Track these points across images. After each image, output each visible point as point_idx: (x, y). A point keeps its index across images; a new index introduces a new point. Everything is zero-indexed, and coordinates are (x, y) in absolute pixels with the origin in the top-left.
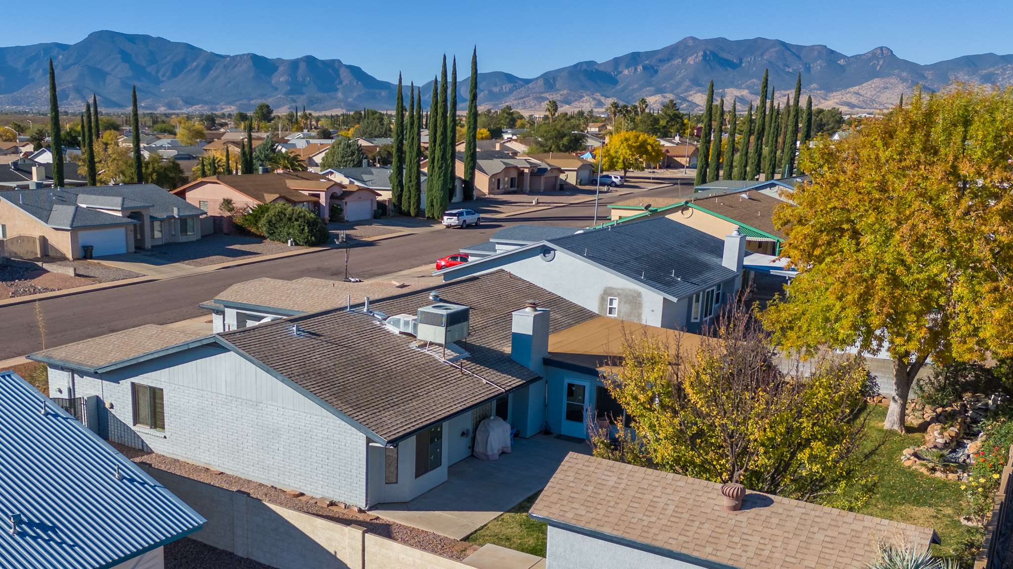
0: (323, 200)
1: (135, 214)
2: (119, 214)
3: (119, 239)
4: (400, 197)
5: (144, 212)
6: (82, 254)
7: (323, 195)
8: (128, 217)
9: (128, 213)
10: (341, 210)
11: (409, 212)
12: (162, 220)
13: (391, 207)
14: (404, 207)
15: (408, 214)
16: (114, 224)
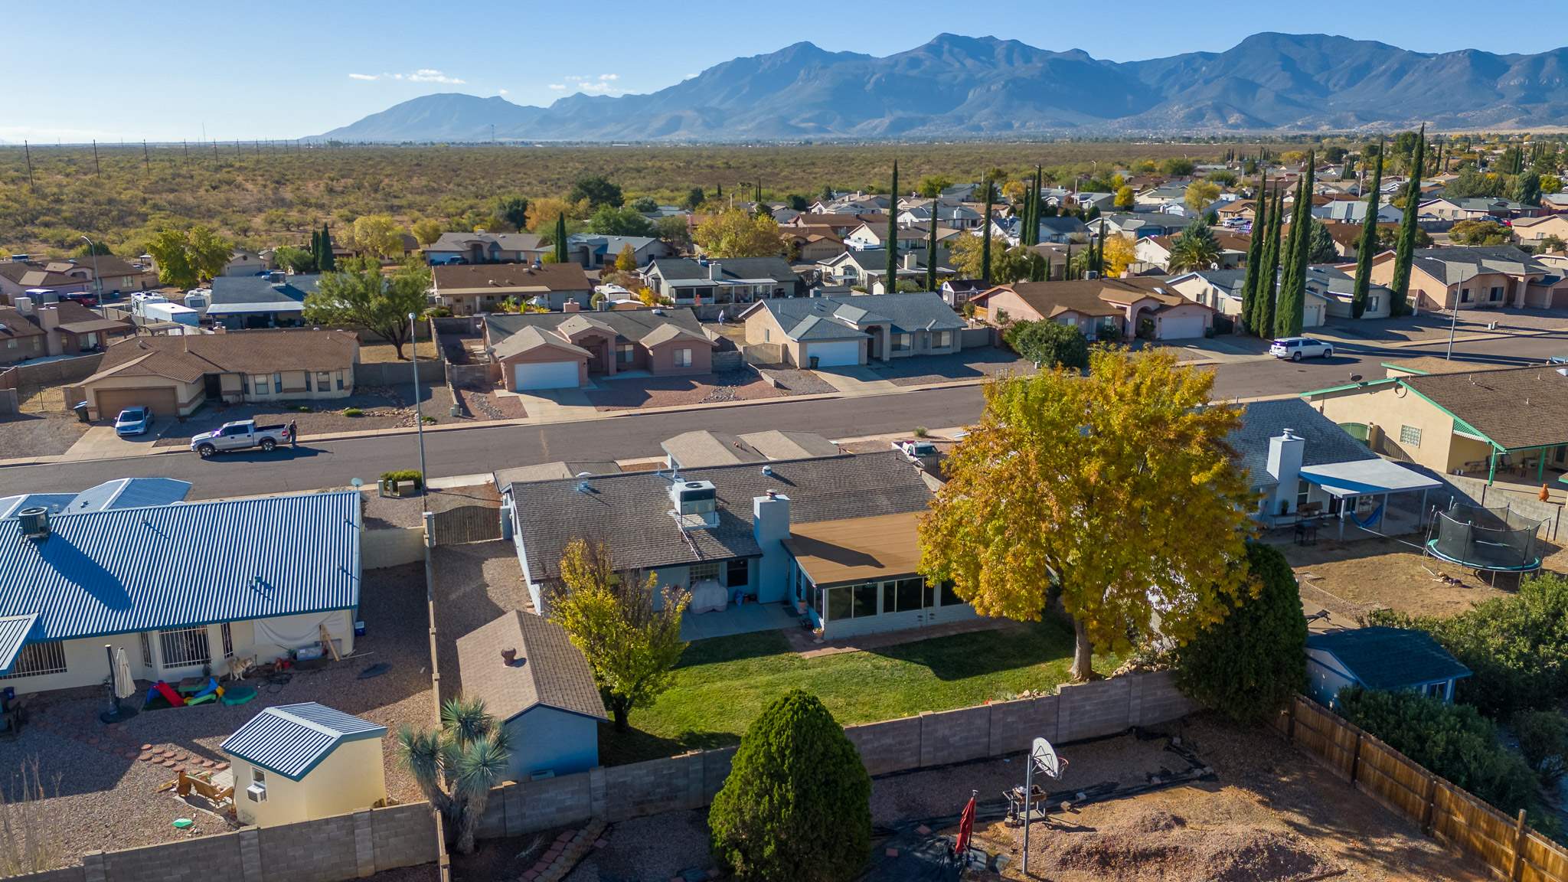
0: (1128, 315)
1: (873, 330)
2: (856, 328)
3: (852, 352)
4: (1249, 314)
5: (883, 326)
6: (809, 364)
7: (1129, 309)
8: (866, 331)
9: (865, 327)
10: (1153, 327)
11: (1258, 331)
12: (910, 333)
13: (1240, 324)
14: (1254, 326)
15: (1257, 334)
16: (850, 337)
